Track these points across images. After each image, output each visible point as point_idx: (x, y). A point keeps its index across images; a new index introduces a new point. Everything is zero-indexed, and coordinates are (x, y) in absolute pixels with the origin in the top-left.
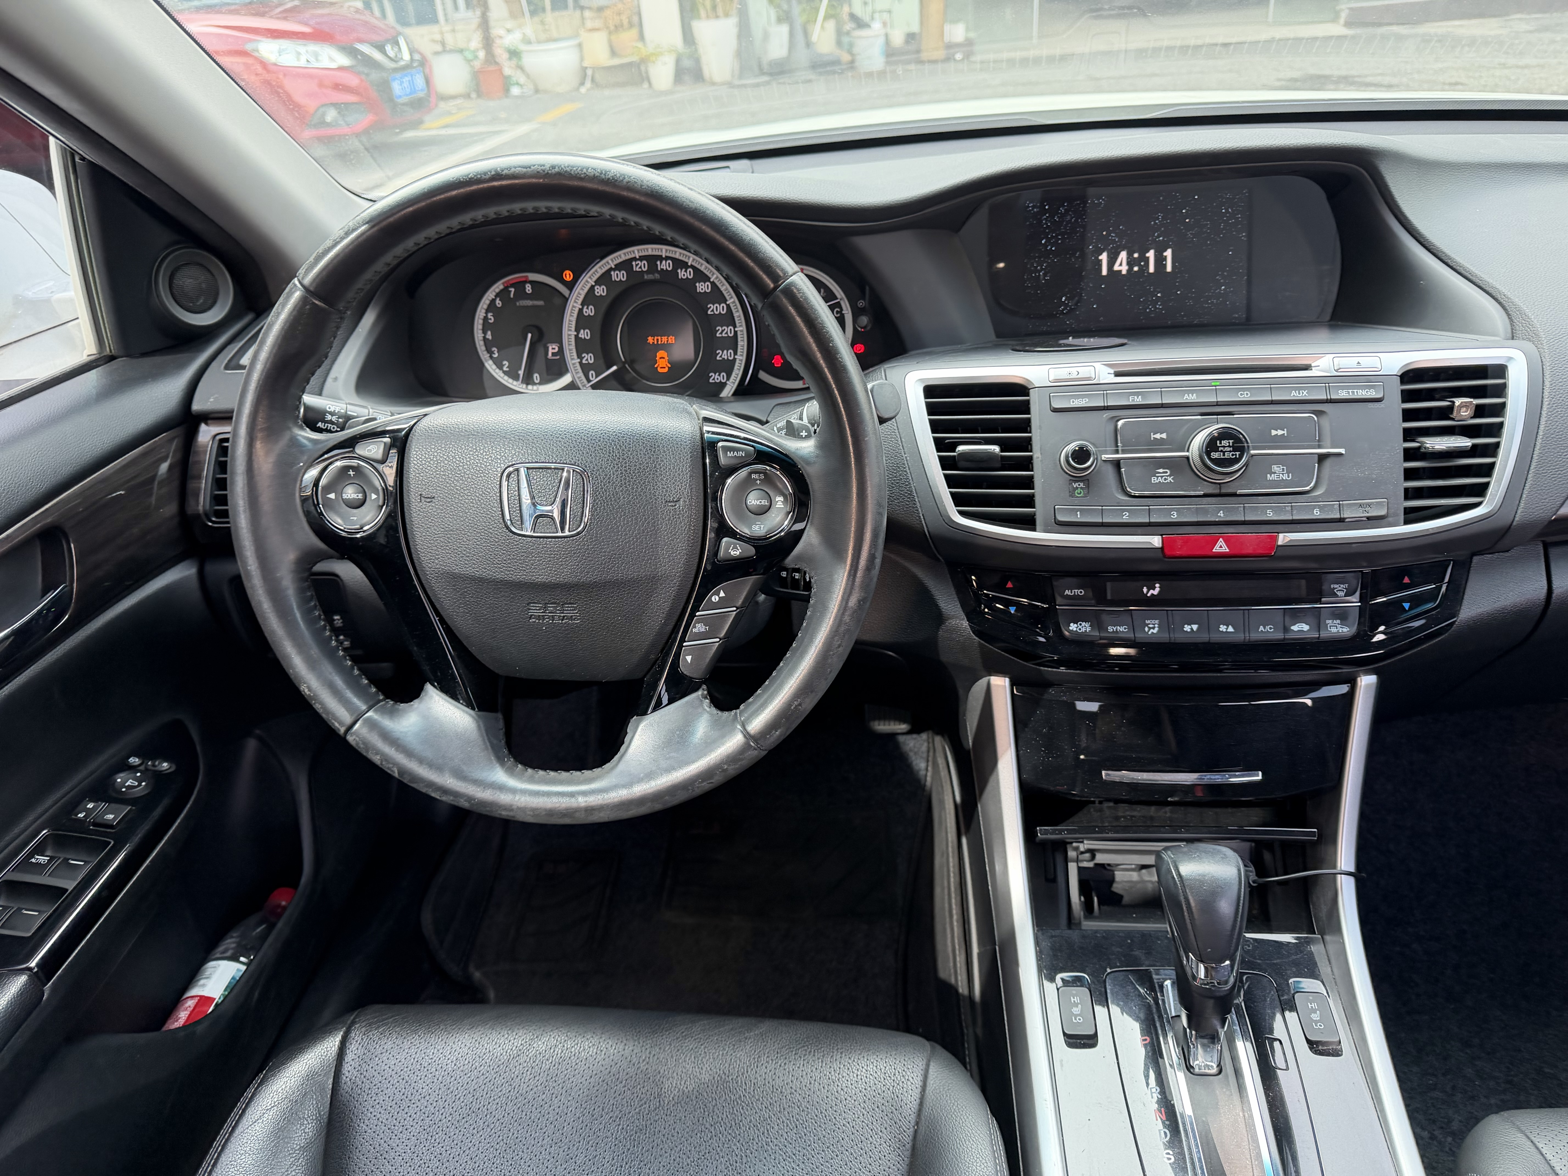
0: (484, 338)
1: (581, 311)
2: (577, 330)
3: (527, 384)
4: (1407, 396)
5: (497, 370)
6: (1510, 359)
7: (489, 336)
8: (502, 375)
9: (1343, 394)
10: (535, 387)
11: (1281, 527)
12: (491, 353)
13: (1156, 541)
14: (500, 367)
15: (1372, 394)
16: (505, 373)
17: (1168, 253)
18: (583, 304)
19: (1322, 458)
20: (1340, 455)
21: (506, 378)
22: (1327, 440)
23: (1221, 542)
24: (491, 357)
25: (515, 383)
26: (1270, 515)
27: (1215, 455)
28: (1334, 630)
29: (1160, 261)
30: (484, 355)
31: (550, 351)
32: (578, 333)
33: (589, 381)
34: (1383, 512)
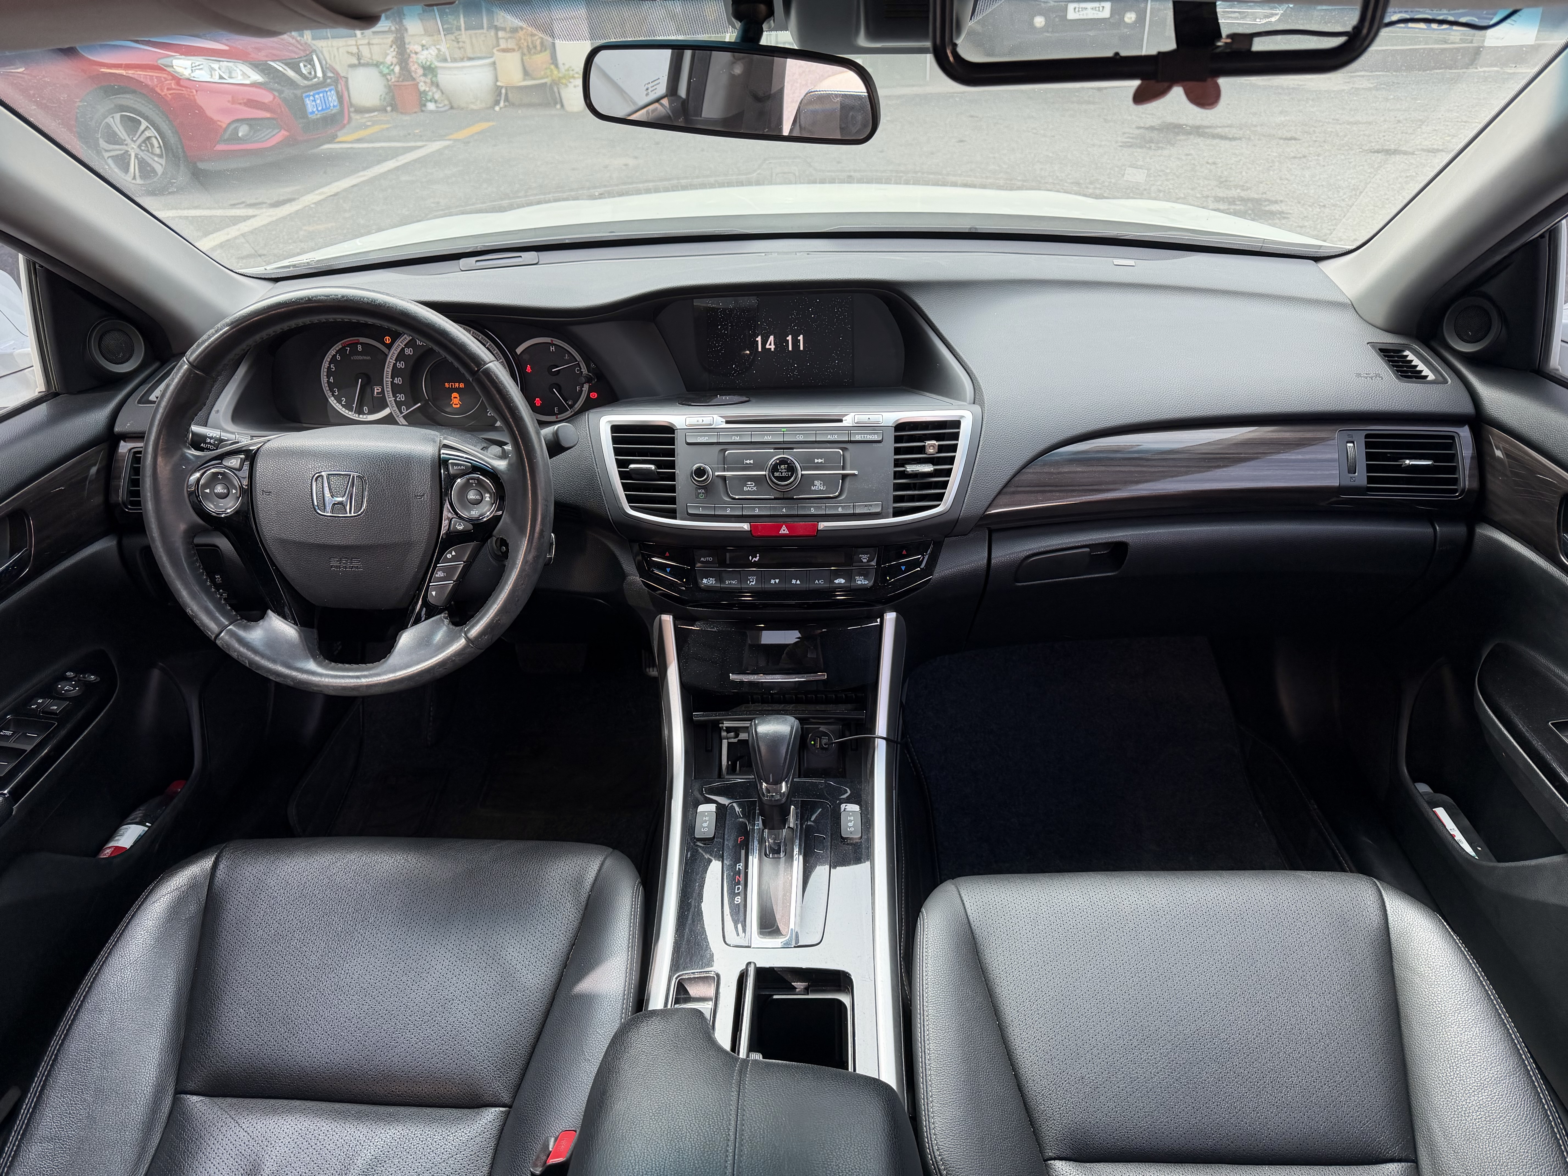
0: (328, 381)
1: (395, 365)
2: (393, 378)
3: (359, 414)
4: (897, 439)
5: (337, 404)
6: (962, 417)
7: (331, 380)
8: (341, 407)
9: (858, 438)
10: (365, 416)
11: (819, 519)
12: (333, 392)
13: (746, 526)
14: (339, 401)
15: (875, 438)
16: (342, 405)
17: (801, 338)
18: (396, 360)
19: (844, 477)
20: (854, 475)
21: (344, 409)
22: (848, 465)
23: (784, 527)
24: (333, 395)
25: (350, 413)
26: (813, 511)
27: (776, 474)
28: (859, 582)
29: (796, 342)
30: (328, 394)
31: (376, 391)
32: (393, 380)
33: (401, 413)
34: (878, 510)
